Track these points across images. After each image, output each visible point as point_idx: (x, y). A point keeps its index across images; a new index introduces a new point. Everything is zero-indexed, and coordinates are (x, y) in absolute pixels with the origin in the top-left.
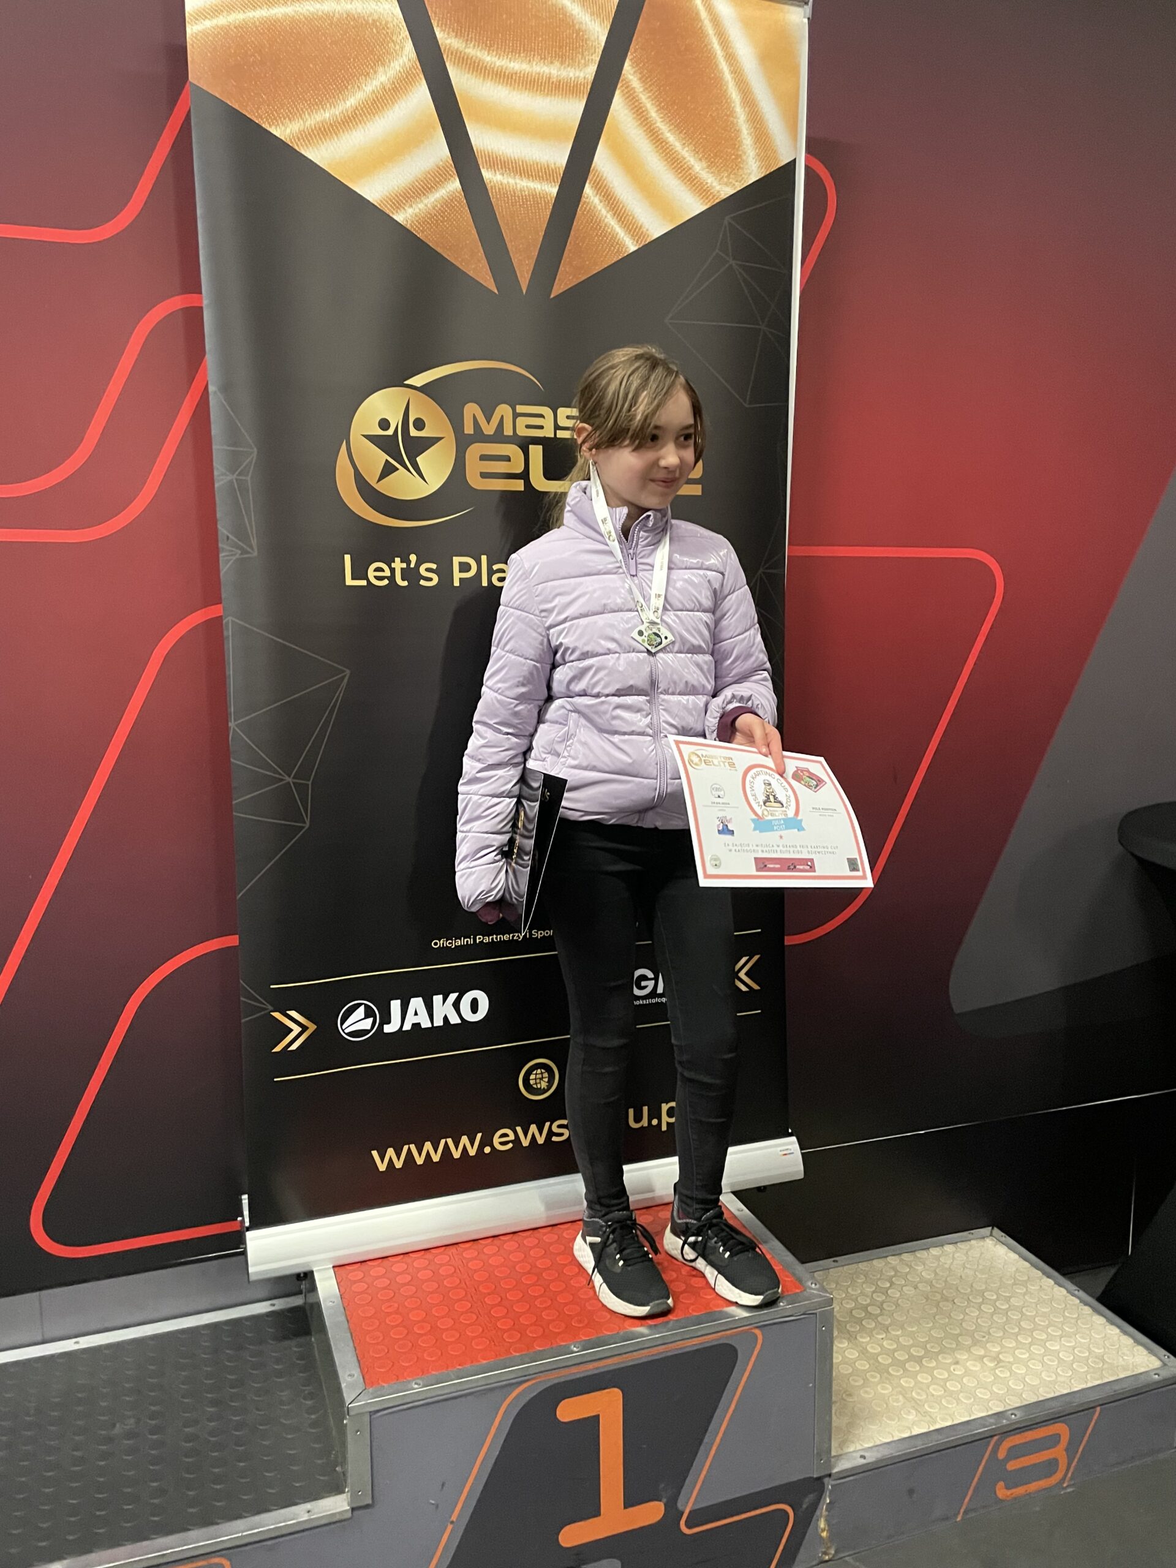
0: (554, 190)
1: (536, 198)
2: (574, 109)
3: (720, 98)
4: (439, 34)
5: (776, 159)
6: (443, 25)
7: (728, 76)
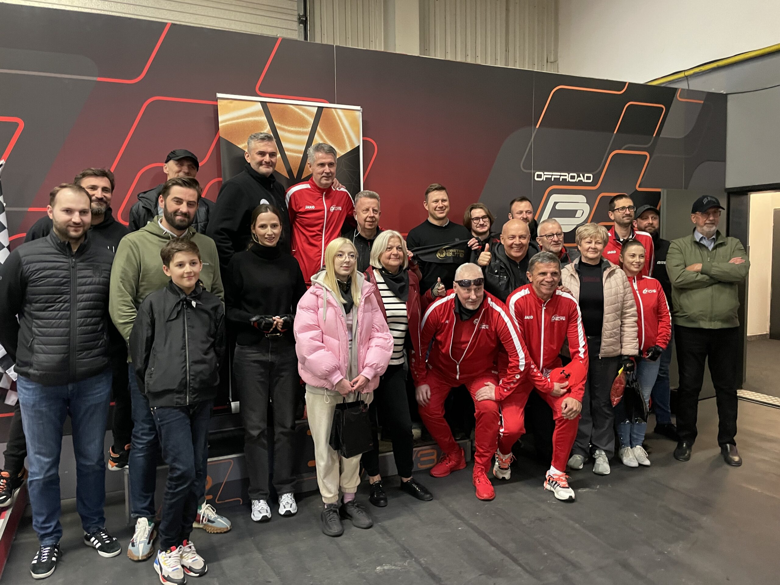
0: (302, 156)
1: (298, 157)
2: (306, 137)
3: (341, 133)
4: (275, 123)
5: (355, 146)
6: (276, 121)
7: (342, 128)
